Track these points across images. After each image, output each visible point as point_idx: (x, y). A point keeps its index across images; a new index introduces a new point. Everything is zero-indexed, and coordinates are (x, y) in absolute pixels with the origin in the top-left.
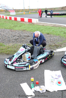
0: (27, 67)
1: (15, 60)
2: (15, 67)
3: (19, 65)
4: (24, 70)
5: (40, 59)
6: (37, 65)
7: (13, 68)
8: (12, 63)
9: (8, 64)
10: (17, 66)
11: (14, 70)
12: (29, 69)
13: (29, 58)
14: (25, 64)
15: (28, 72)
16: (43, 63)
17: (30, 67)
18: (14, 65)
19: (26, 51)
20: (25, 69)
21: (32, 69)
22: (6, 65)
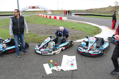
0: (51, 52)
1: (42, 46)
3: (44, 50)
4: (48, 54)
5: (61, 47)
6: (59, 51)
7: (40, 53)
8: (40, 49)
9: (37, 50)
10: (43, 51)
11: (41, 54)
12: (52, 54)
13: (53, 45)
14: (49, 50)
15: (51, 56)
16: (64, 50)
17: (53, 52)
18: (41, 50)
19: (51, 40)
20: (49, 54)
21: (54, 54)
22: (36, 50)
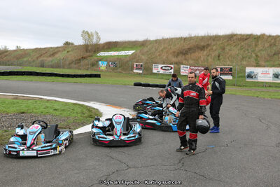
0: (55, 149)
1: (33, 141)
2: (37, 151)
3: (42, 147)
4: (51, 154)
5: (65, 140)
8: (29, 147)
10: (40, 149)
12: (58, 153)
14: (52, 145)
17: (59, 149)
18: (34, 148)
20: (52, 152)
21: (61, 153)
22: (17, 152)
